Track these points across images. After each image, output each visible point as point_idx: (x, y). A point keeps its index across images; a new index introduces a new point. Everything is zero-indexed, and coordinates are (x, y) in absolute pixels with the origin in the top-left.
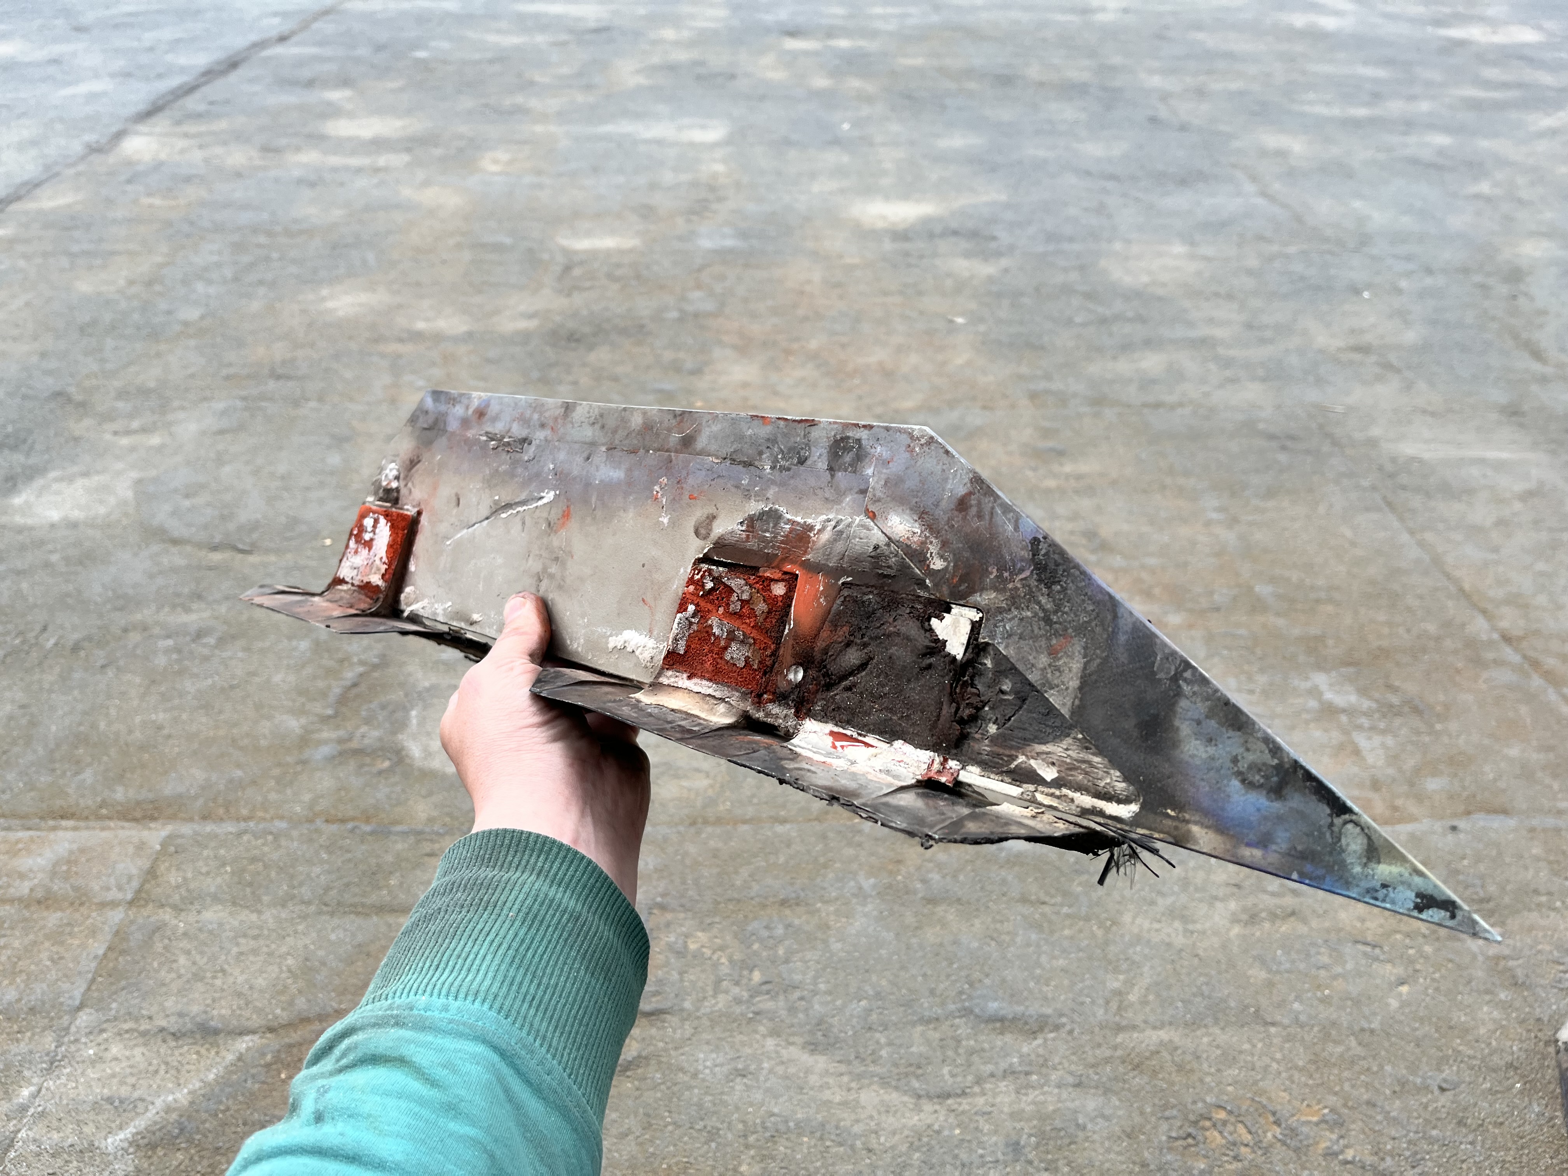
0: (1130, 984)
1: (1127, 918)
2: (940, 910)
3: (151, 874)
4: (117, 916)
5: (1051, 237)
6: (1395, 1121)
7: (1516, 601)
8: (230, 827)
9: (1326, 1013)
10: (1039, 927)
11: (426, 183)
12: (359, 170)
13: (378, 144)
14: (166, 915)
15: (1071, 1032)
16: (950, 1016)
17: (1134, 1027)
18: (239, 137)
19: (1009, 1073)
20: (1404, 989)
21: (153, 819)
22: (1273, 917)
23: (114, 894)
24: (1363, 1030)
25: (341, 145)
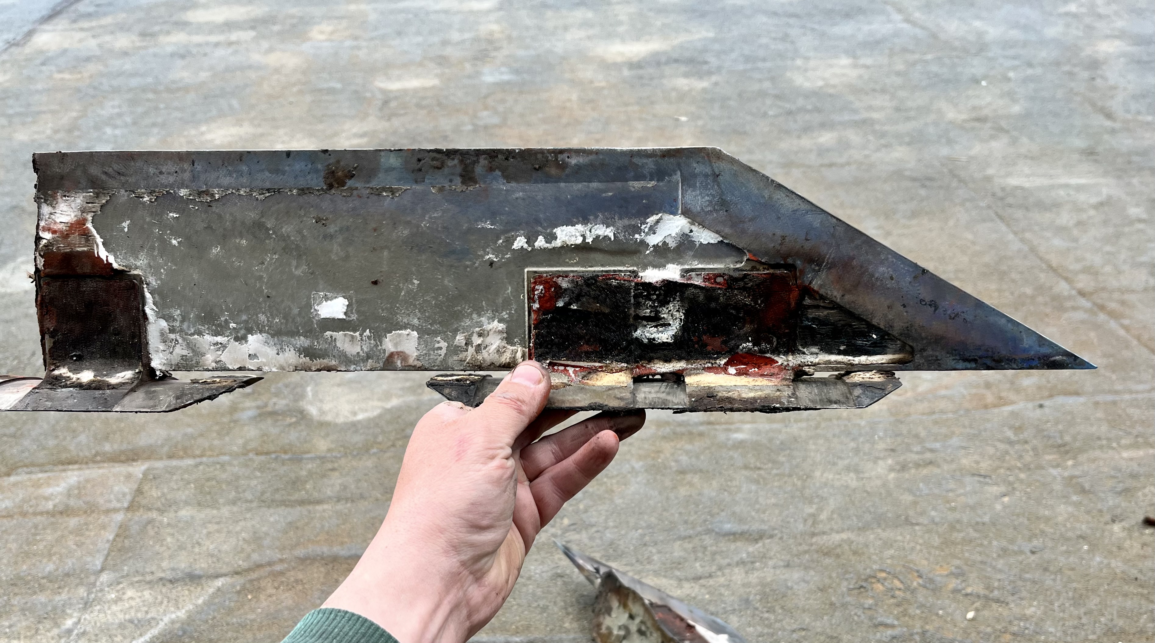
0: (820, 510)
1: (817, 474)
2: (689, 477)
3: (139, 491)
4: (119, 517)
5: (748, 59)
6: (1000, 571)
7: (1090, 270)
8: (190, 462)
9: (951, 516)
10: (757, 482)
11: (271, 50)
12: (217, 45)
13: (229, 26)
14: (154, 515)
15: (781, 538)
16: (699, 534)
17: (824, 533)
18: (122, 28)
19: (742, 563)
20: (1006, 499)
21: (134, 460)
22: (917, 465)
23: (115, 504)
24: (977, 523)
25: (200, 28)
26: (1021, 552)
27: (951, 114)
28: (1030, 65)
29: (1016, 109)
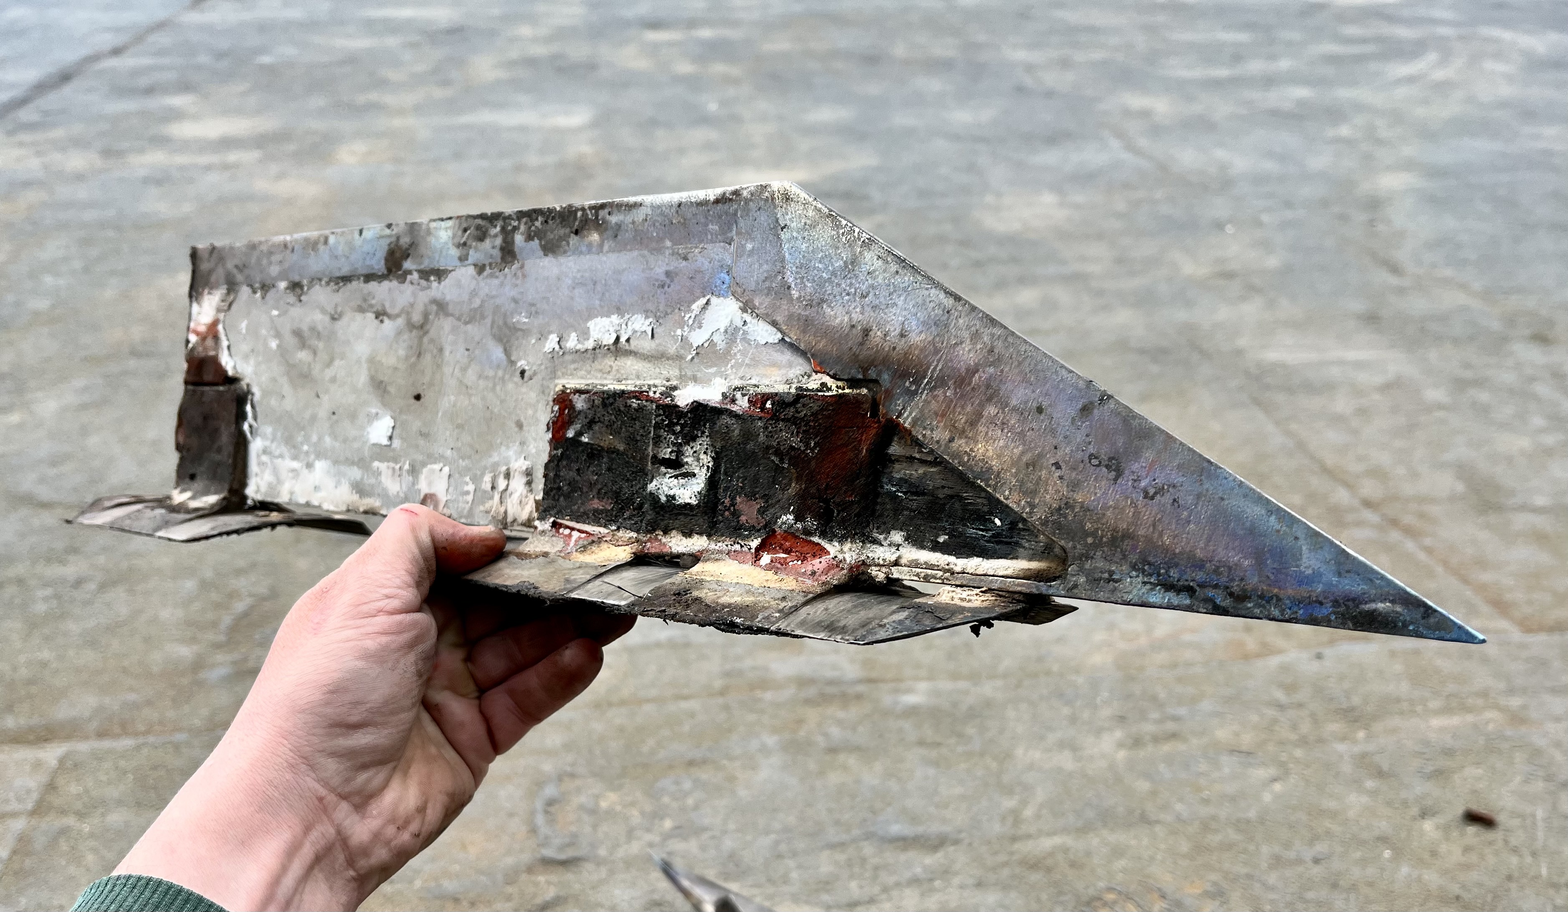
0: (1024, 803)
1: (1019, 752)
2: (842, 757)
3: (51, 787)
4: (18, 825)
7: (1377, 473)
8: (127, 743)
9: (1204, 811)
10: (936, 764)
11: (281, 176)
12: (208, 168)
13: (227, 143)
14: (70, 821)
15: (970, 844)
16: (854, 841)
17: (1029, 836)
18: (79, 143)
19: (915, 881)
20: (1278, 787)
21: (46, 740)
22: (1156, 739)
23: (14, 806)
24: (1238, 821)
25: (186, 146)
26: (1299, 861)
27: (1189, 268)
28: (1288, 204)
29: (1273, 262)
